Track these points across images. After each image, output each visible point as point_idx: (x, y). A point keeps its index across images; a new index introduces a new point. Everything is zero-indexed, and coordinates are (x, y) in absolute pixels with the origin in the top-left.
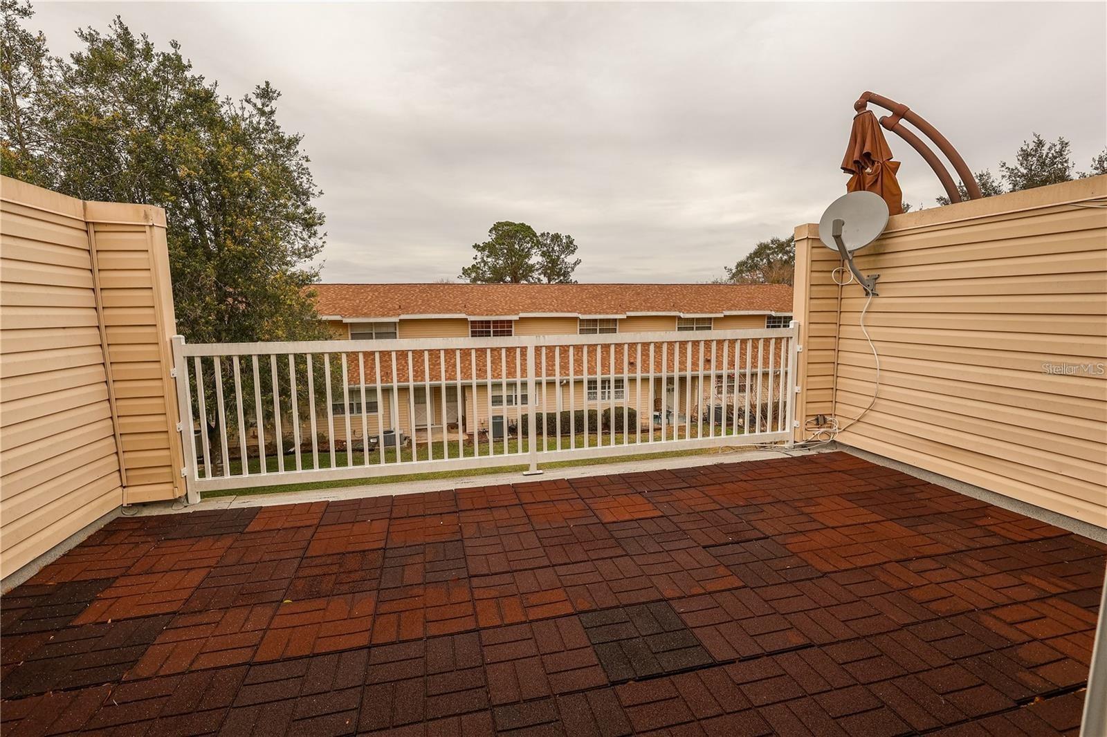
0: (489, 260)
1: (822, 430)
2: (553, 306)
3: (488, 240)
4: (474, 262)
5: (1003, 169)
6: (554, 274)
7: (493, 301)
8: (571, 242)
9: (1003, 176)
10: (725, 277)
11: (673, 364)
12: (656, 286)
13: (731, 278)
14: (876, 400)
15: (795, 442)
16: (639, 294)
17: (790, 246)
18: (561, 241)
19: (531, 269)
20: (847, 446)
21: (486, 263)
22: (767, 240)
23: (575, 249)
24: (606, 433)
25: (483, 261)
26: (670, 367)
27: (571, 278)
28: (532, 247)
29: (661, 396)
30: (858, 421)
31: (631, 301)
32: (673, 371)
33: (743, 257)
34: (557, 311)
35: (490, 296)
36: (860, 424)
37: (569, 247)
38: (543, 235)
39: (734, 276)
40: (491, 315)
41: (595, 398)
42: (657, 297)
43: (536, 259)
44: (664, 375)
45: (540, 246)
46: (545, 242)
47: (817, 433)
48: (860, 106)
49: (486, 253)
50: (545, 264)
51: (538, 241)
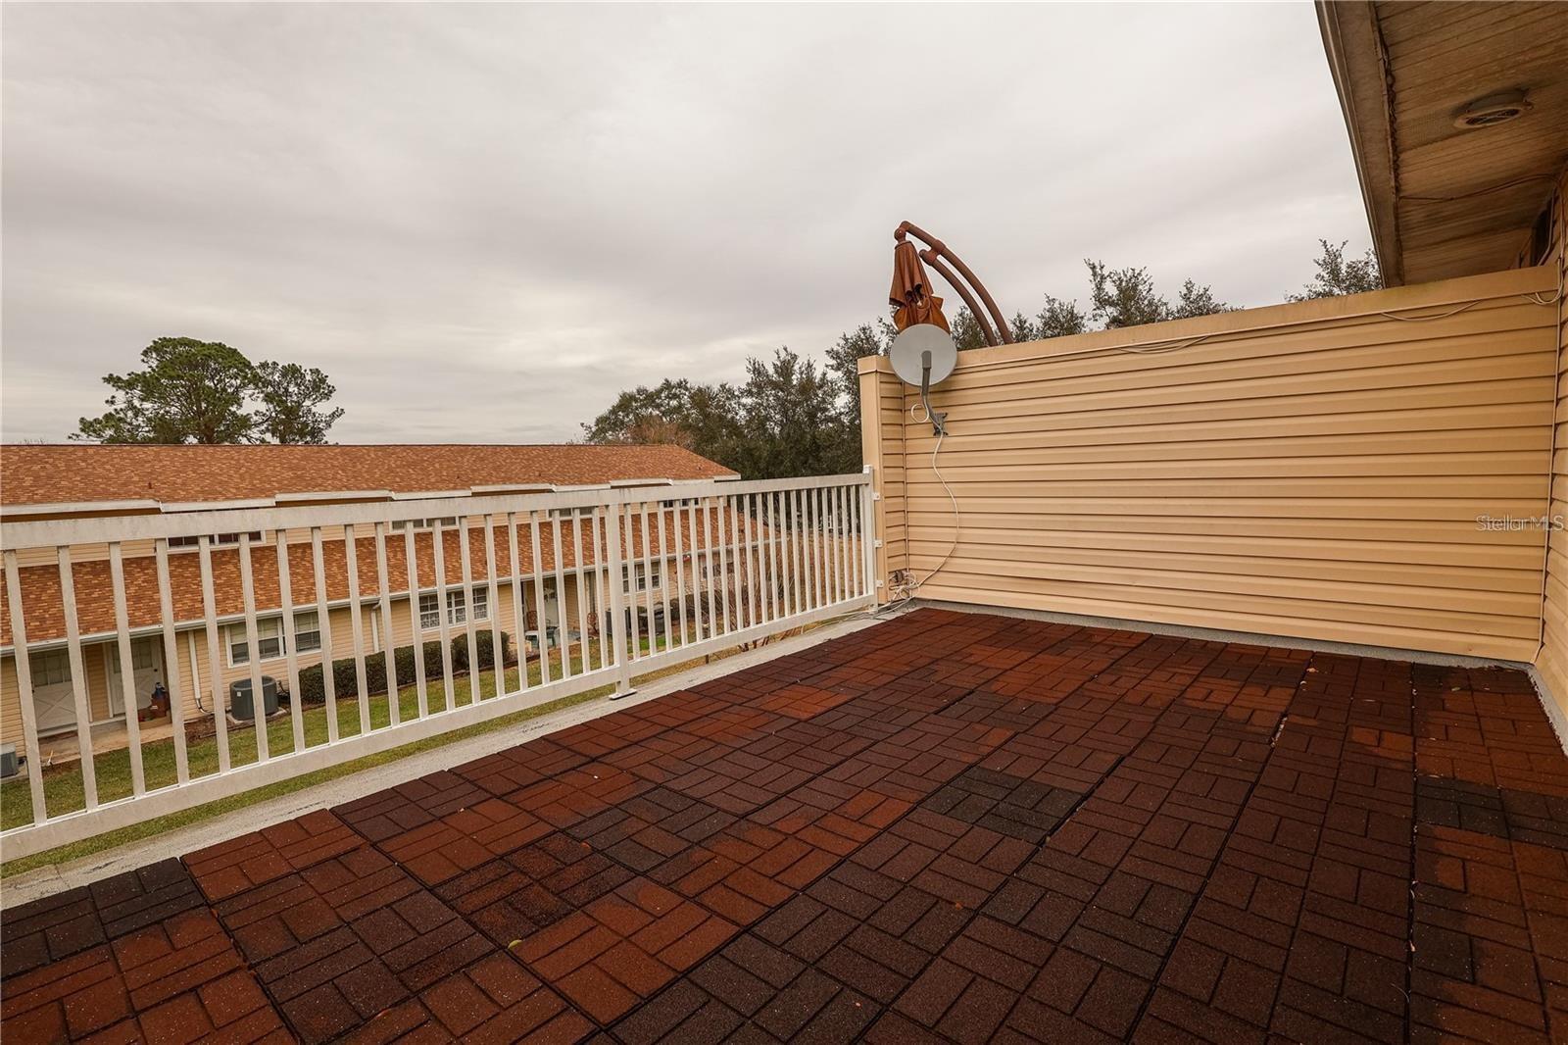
0: (147, 405)
1: (901, 587)
2: (340, 480)
3: (142, 368)
4: (110, 409)
5: (881, 324)
6: (292, 433)
7: (212, 474)
8: (323, 380)
9: (882, 332)
10: (580, 436)
11: (553, 559)
12: (506, 448)
13: (591, 439)
14: (958, 546)
15: (879, 605)
16: (482, 460)
17: (661, 398)
18: (303, 376)
19: (245, 423)
20: (929, 600)
21: (137, 412)
22: (632, 389)
23: (331, 392)
24: (461, 675)
25: (132, 407)
26: (548, 563)
27: (325, 439)
28: (244, 386)
29: (535, 606)
30: (938, 571)
31: (473, 471)
32: (554, 568)
33: (604, 410)
34: (349, 489)
35: (203, 466)
36: (941, 574)
37: (319, 387)
38: (264, 366)
39: (594, 435)
40: (215, 499)
41: (436, 623)
42: (513, 464)
43: (252, 404)
44: (538, 575)
45: (260, 384)
46: (270, 378)
47: (898, 592)
48: (899, 236)
49: (137, 392)
50: (274, 414)
51: (255, 376)
